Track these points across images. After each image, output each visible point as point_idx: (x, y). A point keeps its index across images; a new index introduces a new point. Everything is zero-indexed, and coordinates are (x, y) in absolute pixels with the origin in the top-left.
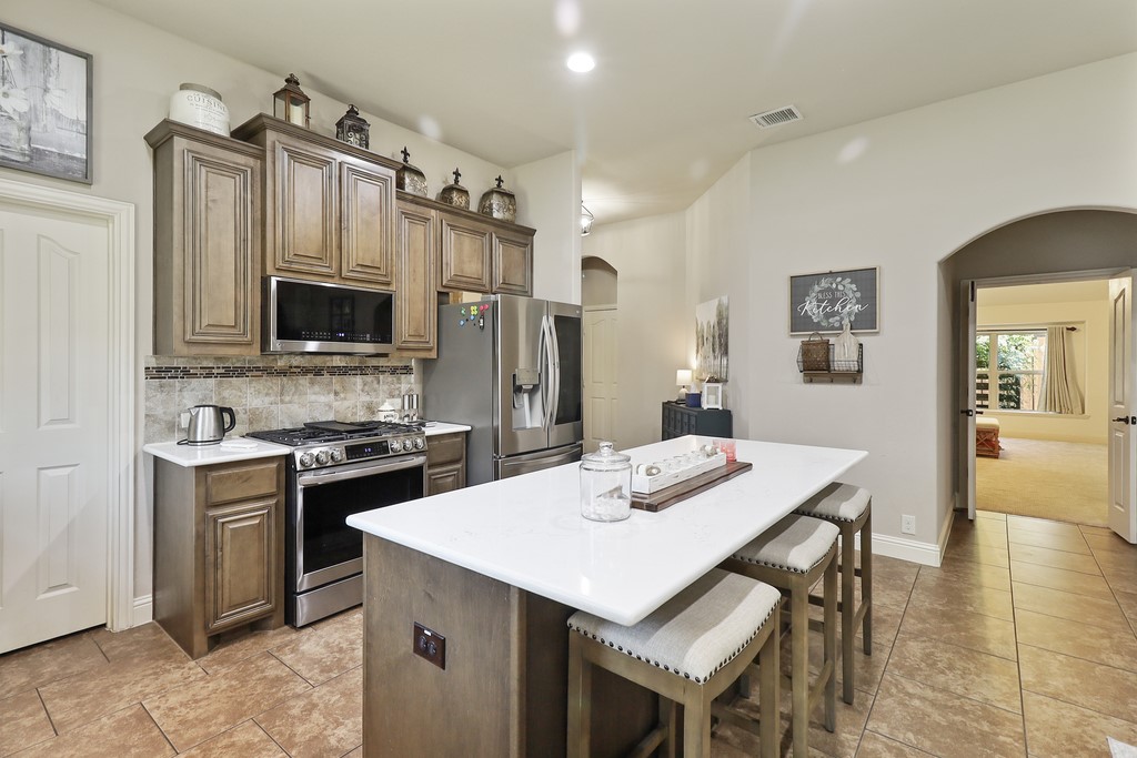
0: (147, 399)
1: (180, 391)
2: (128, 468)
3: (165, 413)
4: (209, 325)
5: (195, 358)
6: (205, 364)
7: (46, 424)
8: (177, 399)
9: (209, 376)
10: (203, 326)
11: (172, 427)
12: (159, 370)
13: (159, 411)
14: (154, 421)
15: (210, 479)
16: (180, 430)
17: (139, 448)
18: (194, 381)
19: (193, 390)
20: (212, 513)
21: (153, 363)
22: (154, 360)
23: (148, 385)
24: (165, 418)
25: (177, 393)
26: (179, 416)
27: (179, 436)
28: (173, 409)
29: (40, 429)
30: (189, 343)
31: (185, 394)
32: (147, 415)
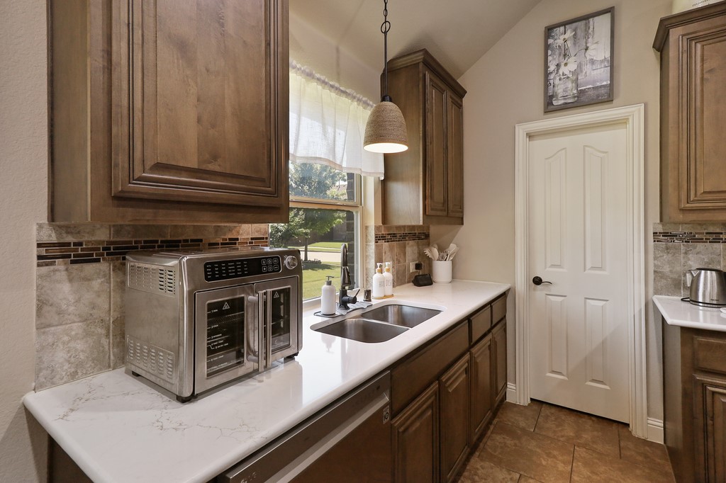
0: (655, 258)
1: (686, 253)
2: (640, 310)
3: (671, 271)
4: (704, 192)
5: (700, 224)
6: (711, 230)
7: (590, 269)
8: (683, 261)
9: (716, 241)
10: (698, 194)
11: (677, 285)
12: (665, 234)
13: (666, 269)
14: (661, 277)
15: (696, 342)
16: (685, 287)
17: (650, 298)
18: (700, 246)
19: (698, 253)
20: (699, 377)
21: (660, 229)
22: (661, 226)
23: (656, 247)
24: (671, 276)
25: (682, 255)
26: (685, 275)
27: (684, 293)
28: (678, 268)
29: (586, 272)
30: (683, 210)
31: (690, 256)
32: (655, 272)
